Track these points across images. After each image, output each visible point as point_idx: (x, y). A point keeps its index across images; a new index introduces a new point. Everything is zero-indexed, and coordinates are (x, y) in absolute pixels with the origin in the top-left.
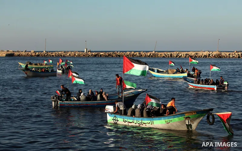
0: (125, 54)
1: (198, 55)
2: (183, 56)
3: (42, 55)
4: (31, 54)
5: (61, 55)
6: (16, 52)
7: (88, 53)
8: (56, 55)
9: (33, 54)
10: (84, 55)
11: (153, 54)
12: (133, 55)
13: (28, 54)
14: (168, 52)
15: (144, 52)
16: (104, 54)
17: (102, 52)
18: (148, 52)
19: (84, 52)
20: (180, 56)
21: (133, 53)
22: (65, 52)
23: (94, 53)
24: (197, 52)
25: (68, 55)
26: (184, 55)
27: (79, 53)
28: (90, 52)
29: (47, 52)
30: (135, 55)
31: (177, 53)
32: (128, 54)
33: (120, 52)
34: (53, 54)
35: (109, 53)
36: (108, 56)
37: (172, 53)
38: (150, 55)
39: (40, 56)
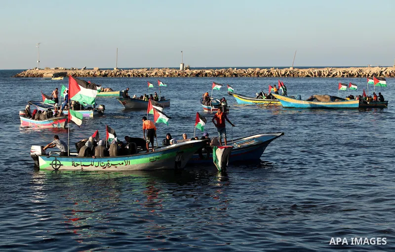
0: (245, 72)
1: (363, 73)
2: (338, 74)
3: (111, 74)
4: (93, 73)
5: (142, 75)
6: (70, 70)
7: (186, 71)
8: (135, 74)
9: (96, 73)
10: (179, 75)
11: (290, 72)
12: (258, 73)
13: (89, 73)
14: (315, 67)
15: (275, 68)
16: (211, 73)
17: (208, 69)
19: (179, 69)
20: (334, 75)
21: (257, 70)
22: (148, 69)
24: (361, 68)
25: (153, 74)
26: (340, 73)
27: (171, 70)
28: (188, 70)
30: (262, 74)
31: (330, 69)
32: (250, 72)
33: (237, 68)
34: (129, 73)
35: (220, 70)
36: (218, 75)
37: (322, 70)
38: (286, 73)
39: (108, 76)
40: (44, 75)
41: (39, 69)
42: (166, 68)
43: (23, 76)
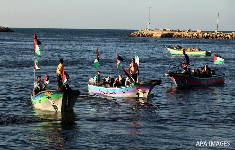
3: (213, 36)
4: (196, 35)
6: (176, 31)
8: (233, 36)
9: (199, 35)
13: (192, 35)
29: (220, 32)
34: (228, 36)
39: (209, 38)
40: (154, 35)
41: (149, 30)
43: (135, 36)
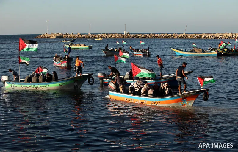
0: (159, 36)
1: (223, 37)
2: (209, 37)
3: (87, 37)
4: (77, 36)
5: (104, 37)
6: (65, 34)
8: (100, 36)
9: (79, 36)
10: (124, 37)
11: (183, 36)
12: (166, 36)
13: (75, 36)
15: (176, 34)
16: (141, 36)
17: (139, 34)
18: (180, 34)
19: (124, 34)
20: (207, 38)
21: (166, 34)
22: (107, 34)
23: (133, 35)
24: (222, 34)
25: (110, 36)
26: (211, 36)
27: (119, 35)
28: (128, 34)
29: (92, 34)
30: (168, 37)
31: (205, 34)
32: (162, 36)
33: (155, 34)
34: (96, 36)
35: (146, 35)
36: (145, 37)
37: (201, 35)
38: (181, 36)
39: (85, 38)
40: (51, 37)
41: (48, 34)
42: (117, 34)
43: (39, 38)
